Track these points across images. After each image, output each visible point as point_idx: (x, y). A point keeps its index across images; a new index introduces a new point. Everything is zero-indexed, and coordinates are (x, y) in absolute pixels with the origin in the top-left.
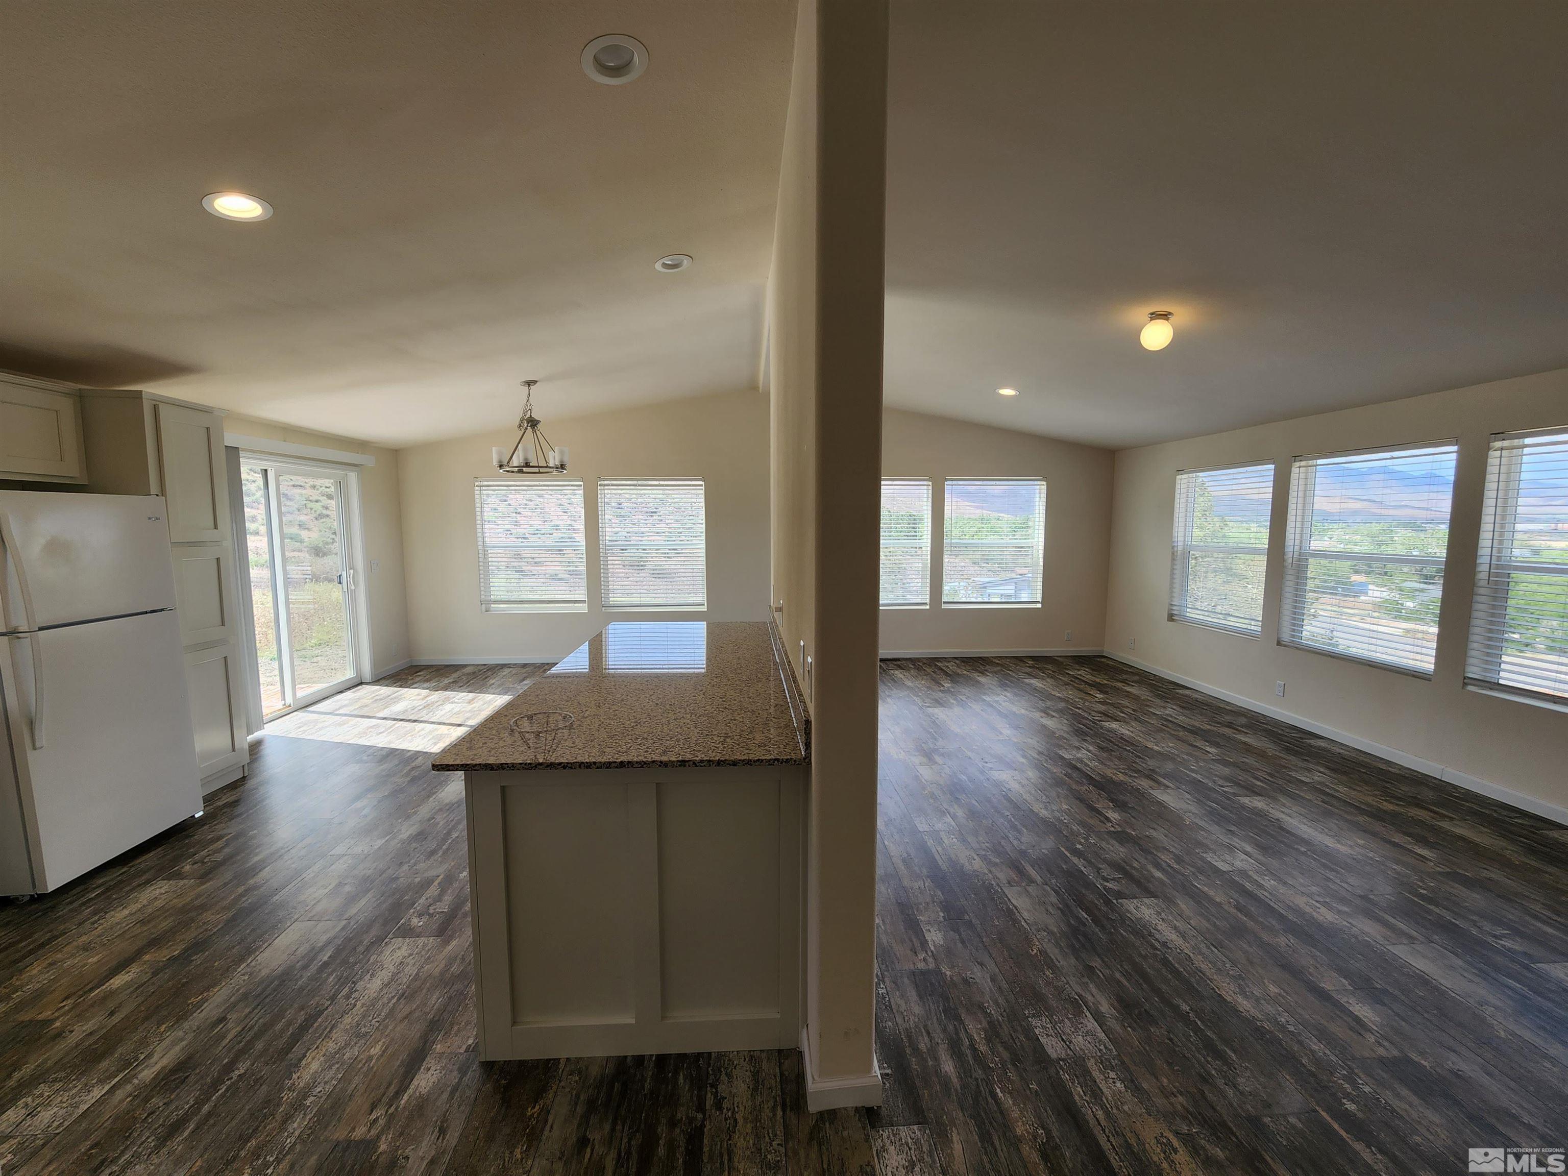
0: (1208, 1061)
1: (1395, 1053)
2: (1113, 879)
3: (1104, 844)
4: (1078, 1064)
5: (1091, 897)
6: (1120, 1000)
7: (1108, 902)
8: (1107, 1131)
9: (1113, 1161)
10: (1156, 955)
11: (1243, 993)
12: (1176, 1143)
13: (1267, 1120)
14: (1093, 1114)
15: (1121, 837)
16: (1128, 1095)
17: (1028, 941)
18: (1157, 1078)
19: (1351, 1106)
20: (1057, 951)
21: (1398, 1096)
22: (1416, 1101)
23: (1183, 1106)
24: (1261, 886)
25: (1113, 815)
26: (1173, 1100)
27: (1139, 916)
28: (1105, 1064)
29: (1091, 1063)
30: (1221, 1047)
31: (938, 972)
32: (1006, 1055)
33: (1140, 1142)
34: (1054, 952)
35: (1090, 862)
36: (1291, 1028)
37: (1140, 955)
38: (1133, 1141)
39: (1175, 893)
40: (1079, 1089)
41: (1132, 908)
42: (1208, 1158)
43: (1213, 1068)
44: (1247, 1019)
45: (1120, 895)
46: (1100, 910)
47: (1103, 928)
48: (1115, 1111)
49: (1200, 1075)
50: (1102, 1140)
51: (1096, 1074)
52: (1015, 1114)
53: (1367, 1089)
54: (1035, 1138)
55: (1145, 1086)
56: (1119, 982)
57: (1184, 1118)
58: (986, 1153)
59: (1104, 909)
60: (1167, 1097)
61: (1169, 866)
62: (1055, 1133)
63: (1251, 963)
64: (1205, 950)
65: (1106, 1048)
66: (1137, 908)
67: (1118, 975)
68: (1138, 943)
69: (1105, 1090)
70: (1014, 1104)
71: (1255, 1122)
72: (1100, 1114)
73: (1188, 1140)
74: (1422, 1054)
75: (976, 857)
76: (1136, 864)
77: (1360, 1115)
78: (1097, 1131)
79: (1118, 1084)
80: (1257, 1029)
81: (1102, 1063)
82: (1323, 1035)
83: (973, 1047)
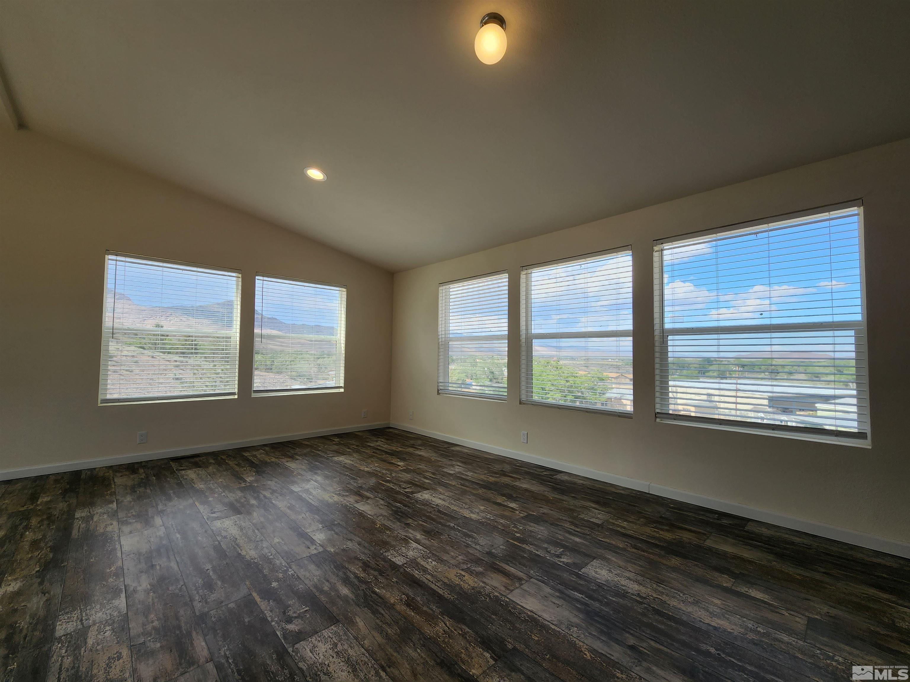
0: (467, 540)
1: (526, 514)
2: (408, 487)
3: (400, 475)
4: (414, 563)
5: (400, 497)
6: (425, 531)
7: (408, 497)
8: (434, 582)
9: (440, 592)
10: (435, 510)
11: (472, 512)
12: (463, 573)
13: (493, 551)
14: (425, 578)
15: (407, 471)
16: (439, 565)
17: (374, 523)
18: (449, 554)
19: (518, 535)
20: (389, 522)
21: (531, 526)
22: (536, 525)
23: (462, 559)
24: (467, 475)
25: (401, 464)
26: (457, 559)
27: (423, 498)
28: (425, 558)
29: (419, 560)
30: (470, 533)
31: (325, 551)
32: (376, 573)
33: (449, 580)
34: (388, 523)
35: (395, 484)
36: (492, 518)
37: (428, 512)
38: (446, 581)
39: (435, 486)
40: (417, 572)
41: (419, 496)
42: (477, 573)
43: (469, 541)
44: (476, 520)
45: (412, 493)
46: (406, 501)
47: (409, 507)
48: (435, 573)
49: (465, 546)
50: (433, 586)
51: (423, 563)
52: (388, 595)
53: (521, 528)
54: (401, 600)
55: (445, 559)
56: (422, 525)
57: (463, 563)
58: (378, 618)
59: (407, 500)
60: (455, 559)
61: (430, 477)
62: (411, 594)
63: (472, 502)
64: (454, 503)
65: (424, 551)
66: (421, 496)
67: (421, 522)
68: (426, 508)
69: (428, 567)
70: (386, 591)
71: (489, 553)
72: (429, 577)
73: (467, 570)
74: (533, 511)
75: (334, 495)
76: (416, 480)
77: (522, 536)
78: (430, 584)
79: (433, 563)
80: (481, 523)
81: (424, 558)
82: (503, 517)
83: (357, 577)
